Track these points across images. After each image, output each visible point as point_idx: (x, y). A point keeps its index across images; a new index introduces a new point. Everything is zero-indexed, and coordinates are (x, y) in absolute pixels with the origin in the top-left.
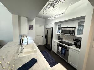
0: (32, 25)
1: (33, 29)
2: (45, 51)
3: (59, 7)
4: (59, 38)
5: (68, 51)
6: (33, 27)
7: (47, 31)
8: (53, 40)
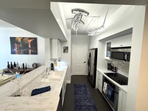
0: (67, 46)
1: (67, 52)
2: (85, 86)
3: (99, 17)
4: (110, 67)
5: (118, 93)
6: (68, 49)
7: (90, 53)
8: (97, 69)
